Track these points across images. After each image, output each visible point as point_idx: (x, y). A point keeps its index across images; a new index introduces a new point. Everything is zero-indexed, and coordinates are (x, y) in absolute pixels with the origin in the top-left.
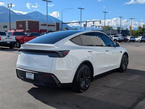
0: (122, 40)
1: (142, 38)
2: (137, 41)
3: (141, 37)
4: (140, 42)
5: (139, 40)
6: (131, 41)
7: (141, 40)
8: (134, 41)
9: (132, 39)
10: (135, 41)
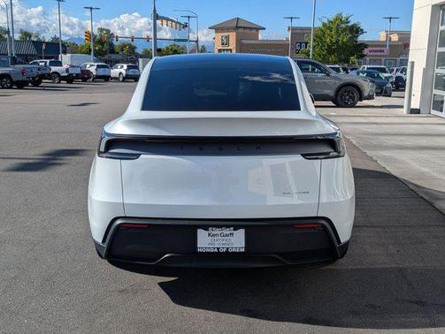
0: (77, 75)
1: (129, 68)
2: (116, 79)
3: (125, 66)
4: (123, 81)
5: (121, 73)
6: (99, 78)
7: (127, 75)
8: (107, 78)
9: (102, 72)
10: (110, 76)
